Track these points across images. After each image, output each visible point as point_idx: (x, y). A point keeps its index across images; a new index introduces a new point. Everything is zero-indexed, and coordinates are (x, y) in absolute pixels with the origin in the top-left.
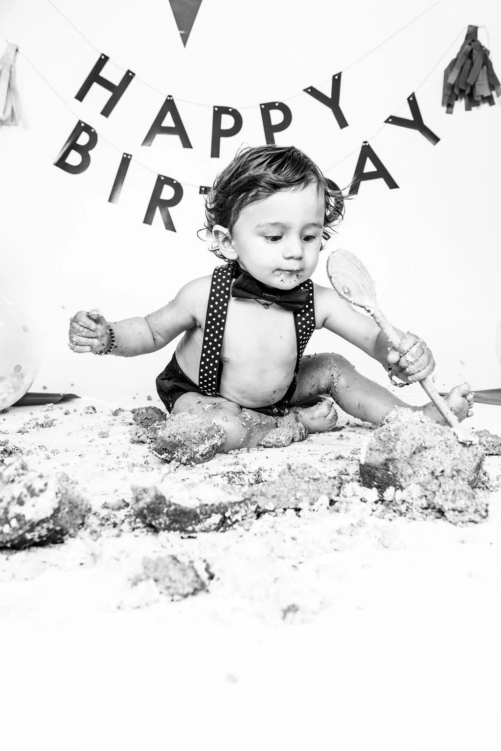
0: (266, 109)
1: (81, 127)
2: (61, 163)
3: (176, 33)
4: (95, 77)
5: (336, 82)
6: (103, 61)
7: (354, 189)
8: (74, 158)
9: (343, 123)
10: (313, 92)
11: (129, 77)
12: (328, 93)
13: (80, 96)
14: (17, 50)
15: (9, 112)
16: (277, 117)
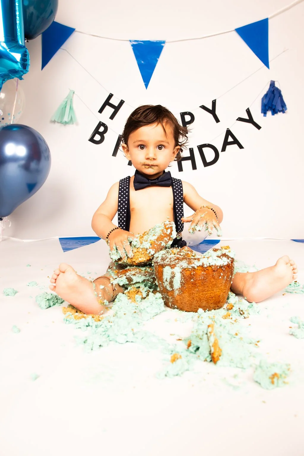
0: (183, 115)
1: (101, 124)
2: (92, 140)
3: (143, 84)
4: (107, 103)
5: (214, 103)
6: (111, 96)
7: (224, 149)
8: (97, 138)
9: (217, 120)
10: (203, 107)
11: (122, 102)
12: (210, 107)
13: (101, 111)
14: (74, 93)
15: (70, 119)
16: (188, 118)
